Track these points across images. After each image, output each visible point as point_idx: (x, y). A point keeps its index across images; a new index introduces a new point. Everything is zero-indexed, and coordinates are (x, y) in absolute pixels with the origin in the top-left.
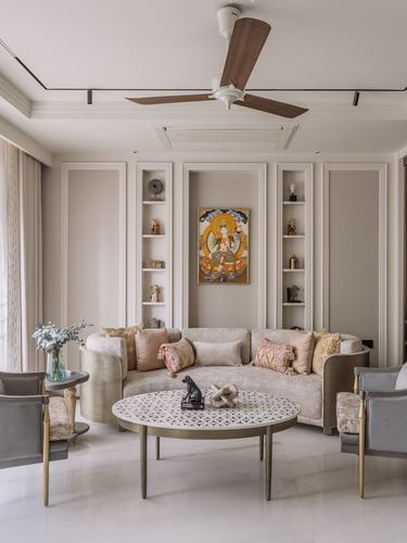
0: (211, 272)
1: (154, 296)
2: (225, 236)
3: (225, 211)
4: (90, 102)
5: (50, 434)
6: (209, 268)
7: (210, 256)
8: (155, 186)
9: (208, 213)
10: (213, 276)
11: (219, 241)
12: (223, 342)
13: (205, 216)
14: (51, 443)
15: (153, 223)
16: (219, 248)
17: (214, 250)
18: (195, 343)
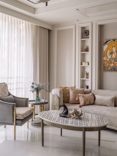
0: (108, 66)
1: (85, 76)
2: (114, 51)
3: (114, 40)
4: (47, 5)
5: (16, 116)
6: (108, 65)
7: (108, 60)
8: (86, 33)
9: (107, 41)
10: (109, 68)
11: (112, 53)
12: (108, 96)
13: (106, 43)
14: (16, 119)
15: (85, 47)
16: (112, 56)
17: (109, 57)
18: (96, 96)
